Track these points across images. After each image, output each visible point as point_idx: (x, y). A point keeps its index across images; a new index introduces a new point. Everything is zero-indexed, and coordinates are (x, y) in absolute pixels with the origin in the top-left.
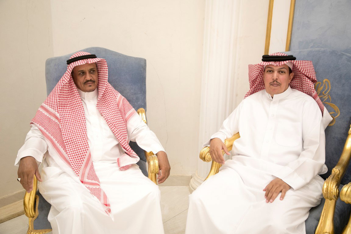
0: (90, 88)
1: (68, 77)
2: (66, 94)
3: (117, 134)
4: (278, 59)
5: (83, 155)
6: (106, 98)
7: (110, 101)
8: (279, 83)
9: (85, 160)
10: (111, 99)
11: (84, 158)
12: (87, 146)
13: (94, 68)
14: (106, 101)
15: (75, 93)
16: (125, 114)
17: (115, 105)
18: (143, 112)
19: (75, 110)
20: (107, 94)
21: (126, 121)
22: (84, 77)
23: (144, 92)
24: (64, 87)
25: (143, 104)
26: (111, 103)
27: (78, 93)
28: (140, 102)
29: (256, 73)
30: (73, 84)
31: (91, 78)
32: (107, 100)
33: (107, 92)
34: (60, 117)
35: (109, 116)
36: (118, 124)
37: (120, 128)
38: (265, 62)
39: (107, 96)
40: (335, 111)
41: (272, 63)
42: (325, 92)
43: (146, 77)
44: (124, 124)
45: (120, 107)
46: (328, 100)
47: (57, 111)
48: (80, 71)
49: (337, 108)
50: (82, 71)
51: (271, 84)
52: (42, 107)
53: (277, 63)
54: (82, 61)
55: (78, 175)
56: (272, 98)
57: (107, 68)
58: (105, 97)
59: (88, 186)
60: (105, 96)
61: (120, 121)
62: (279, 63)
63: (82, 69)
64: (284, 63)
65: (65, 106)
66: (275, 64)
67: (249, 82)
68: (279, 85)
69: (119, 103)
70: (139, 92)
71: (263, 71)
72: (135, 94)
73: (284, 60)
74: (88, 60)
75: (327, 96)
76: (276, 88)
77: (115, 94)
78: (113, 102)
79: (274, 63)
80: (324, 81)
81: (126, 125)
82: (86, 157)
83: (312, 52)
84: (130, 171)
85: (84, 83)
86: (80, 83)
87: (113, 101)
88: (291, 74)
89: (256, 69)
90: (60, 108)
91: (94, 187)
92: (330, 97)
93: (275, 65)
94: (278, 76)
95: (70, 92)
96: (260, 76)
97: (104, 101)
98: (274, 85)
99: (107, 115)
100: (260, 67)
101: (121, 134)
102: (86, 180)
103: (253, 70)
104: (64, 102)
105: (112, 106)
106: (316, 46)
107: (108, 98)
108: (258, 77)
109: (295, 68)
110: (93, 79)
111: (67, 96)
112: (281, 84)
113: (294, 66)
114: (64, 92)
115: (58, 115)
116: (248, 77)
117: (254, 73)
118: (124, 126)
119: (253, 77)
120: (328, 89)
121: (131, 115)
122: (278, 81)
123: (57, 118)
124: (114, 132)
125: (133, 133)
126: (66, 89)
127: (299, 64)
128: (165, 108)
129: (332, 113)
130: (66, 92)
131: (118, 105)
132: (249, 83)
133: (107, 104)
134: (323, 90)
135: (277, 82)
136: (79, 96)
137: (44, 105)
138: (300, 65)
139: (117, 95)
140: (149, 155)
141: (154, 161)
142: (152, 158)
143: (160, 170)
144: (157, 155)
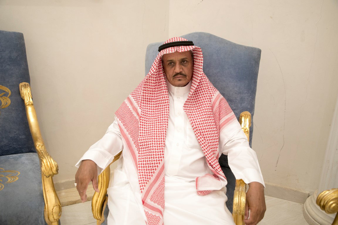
0: (180, 82)
1: (155, 67)
2: (152, 87)
3: (203, 146)
5: (155, 166)
6: (199, 97)
7: (203, 101)
9: (156, 172)
10: (204, 98)
11: (156, 170)
12: (162, 156)
13: (186, 58)
14: (198, 100)
15: (162, 87)
16: (220, 119)
17: (208, 106)
18: (247, 117)
19: (160, 107)
20: (201, 91)
21: (219, 129)
22: (173, 68)
23: (252, 91)
24: (151, 78)
25: (249, 107)
26: (203, 103)
27: (166, 88)
28: (245, 104)
30: (162, 75)
31: (181, 70)
32: (200, 99)
33: (202, 90)
34: (141, 114)
35: (197, 121)
36: (207, 131)
37: (209, 137)
39: (200, 94)
43: (258, 72)
44: (216, 132)
45: (214, 110)
47: (140, 106)
48: (169, 61)
50: (171, 60)
52: (129, 99)
54: (172, 49)
55: (142, 192)
57: (202, 59)
58: (198, 95)
59: (147, 210)
60: (198, 93)
61: (211, 128)
63: (171, 59)
65: (149, 101)
69: (215, 104)
70: (246, 92)
72: (240, 93)
74: (179, 47)
77: (212, 92)
78: (206, 103)
81: (219, 133)
82: (158, 169)
84: (209, 198)
85: (174, 77)
86: (170, 76)
87: (206, 101)
90: (143, 103)
91: (154, 213)
95: (158, 85)
97: (196, 100)
99: (196, 118)
101: (209, 146)
102: (148, 201)
104: (149, 96)
105: (204, 107)
107: (201, 96)
110: (183, 73)
111: (154, 90)
114: (150, 84)
115: (139, 111)
118: (216, 135)
121: (228, 121)
123: (138, 114)
124: (199, 142)
125: (226, 145)
126: (152, 82)
128: (285, 109)
130: (152, 85)
131: (212, 107)
133: (198, 103)
136: (166, 91)
137: (130, 96)
139: (214, 94)
140: (237, 183)
141: (239, 198)
142: (238, 193)
143: (249, 210)
144: (249, 186)
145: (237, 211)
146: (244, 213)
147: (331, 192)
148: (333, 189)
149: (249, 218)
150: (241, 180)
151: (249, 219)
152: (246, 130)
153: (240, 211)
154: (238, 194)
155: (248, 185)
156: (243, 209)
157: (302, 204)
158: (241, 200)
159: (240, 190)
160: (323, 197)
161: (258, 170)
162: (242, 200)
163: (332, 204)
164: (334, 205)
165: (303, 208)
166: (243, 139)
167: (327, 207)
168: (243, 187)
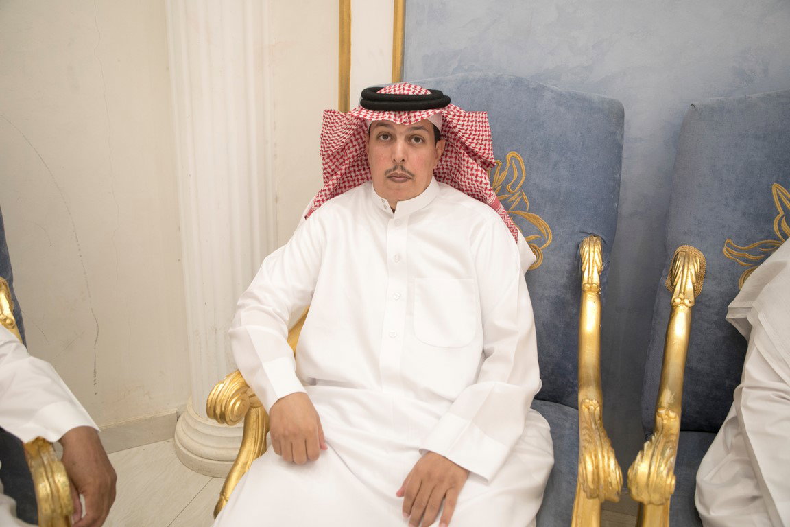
4: (405, 103)
8: (409, 172)
29: (341, 136)
38: (370, 112)
40: (539, 233)
41: (390, 117)
42: (513, 186)
46: (522, 206)
49: (543, 225)
51: (388, 175)
53: (404, 116)
56: (394, 211)
62: (410, 117)
64: (422, 118)
66: (397, 119)
67: (322, 157)
68: (410, 177)
71: (363, 131)
73: (421, 108)
75: (520, 195)
76: (402, 185)
79: (395, 116)
80: (508, 157)
83: (467, 82)
88: (438, 144)
89: (344, 126)
92: (525, 197)
93: (398, 123)
94: (405, 153)
96: (355, 143)
98: (397, 179)
100: (355, 121)
103: (334, 128)
106: (466, 67)
108: (350, 145)
109: (447, 129)
112: (413, 176)
113: (446, 124)
116: (320, 145)
117: (337, 137)
119: (333, 147)
120: (519, 178)
122: (408, 167)
127: (460, 122)
129: (532, 237)
132: (322, 162)
134: (507, 180)
135: (403, 169)
138: (463, 125)
140: (32, 451)
141: (51, 480)
142: (42, 470)
143: (79, 498)
144: (63, 445)
145: (54, 511)
146: (70, 508)
147: (227, 381)
148: (228, 377)
149: (84, 513)
150: (38, 439)
151: (87, 514)
152: (8, 321)
153: (61, 507)
154: (44, 474)
155: (59, 445)
156: (69, 500)
157: (170, 440)
158: (54, 482)
159: (46, 462)
160: (217, 398)
161: (71, 402)
162: (59, 481)
163: (235, 404)
164: (238, 404)
165: (175, 446)
166: (10, 345)
167: (228, 413)
168: (49, 452)
